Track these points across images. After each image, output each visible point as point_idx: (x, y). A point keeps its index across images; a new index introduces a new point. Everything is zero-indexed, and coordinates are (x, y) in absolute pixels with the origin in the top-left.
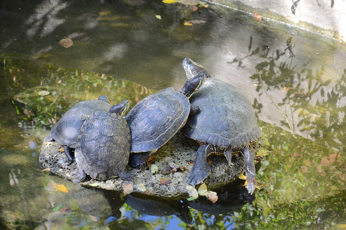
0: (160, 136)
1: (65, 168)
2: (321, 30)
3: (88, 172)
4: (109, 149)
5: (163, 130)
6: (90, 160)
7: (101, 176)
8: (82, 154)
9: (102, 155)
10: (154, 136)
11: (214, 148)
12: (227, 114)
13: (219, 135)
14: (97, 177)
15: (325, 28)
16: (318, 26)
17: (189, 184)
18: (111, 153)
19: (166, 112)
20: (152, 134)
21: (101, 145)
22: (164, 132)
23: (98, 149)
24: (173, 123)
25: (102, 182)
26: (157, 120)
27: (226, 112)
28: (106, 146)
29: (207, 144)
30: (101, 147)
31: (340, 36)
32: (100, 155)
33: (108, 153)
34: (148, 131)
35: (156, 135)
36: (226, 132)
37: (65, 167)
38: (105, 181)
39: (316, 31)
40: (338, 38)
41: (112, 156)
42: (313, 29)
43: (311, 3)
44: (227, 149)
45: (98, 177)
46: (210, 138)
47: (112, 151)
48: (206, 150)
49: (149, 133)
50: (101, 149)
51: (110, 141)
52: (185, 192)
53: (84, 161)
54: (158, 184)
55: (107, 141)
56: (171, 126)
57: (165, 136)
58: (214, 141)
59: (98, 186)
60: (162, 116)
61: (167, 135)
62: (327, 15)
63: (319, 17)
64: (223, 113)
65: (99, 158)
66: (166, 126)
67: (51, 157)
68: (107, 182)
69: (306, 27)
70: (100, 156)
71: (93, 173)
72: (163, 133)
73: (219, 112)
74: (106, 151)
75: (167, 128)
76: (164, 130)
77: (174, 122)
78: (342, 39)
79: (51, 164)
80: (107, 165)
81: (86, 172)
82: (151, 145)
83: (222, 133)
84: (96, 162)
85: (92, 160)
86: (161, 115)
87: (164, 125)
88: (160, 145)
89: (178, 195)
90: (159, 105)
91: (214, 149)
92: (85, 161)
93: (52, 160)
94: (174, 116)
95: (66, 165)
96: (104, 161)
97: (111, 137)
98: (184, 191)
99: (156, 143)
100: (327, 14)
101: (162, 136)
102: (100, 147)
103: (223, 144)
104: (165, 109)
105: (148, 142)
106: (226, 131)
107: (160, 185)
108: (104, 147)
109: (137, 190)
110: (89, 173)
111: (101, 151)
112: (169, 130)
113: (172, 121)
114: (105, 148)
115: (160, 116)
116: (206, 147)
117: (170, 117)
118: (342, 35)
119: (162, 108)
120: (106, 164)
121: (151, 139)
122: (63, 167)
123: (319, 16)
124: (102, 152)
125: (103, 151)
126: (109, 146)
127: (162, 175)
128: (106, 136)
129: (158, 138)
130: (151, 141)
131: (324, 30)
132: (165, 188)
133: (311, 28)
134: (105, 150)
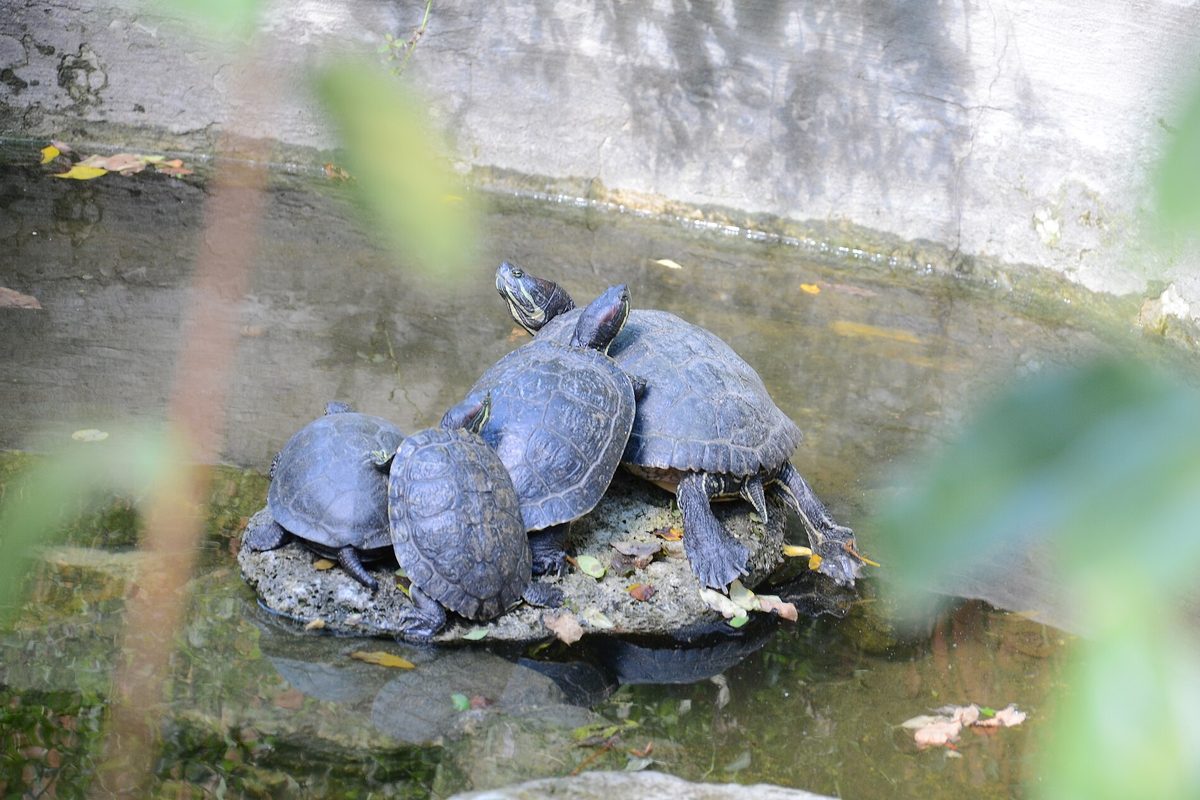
0: (591, 470)
1: (366, 610)
2: (545, 184)
3: (452, 603)
4: (496, 526)
5: (595, 453)
6: (453, 568)
7: (487, 606)
8: (421, 556)
9: (483, 546)
10: (576, 474)
11: (719, 482)
12: (723, 384)
13: (728, 442)
14: (476, 614)
15: (557, 175)
16: (532, 173)
17: (708, 587)
18: (501, 537)
19: (585, 403)
20: (569, 470)
21: (473, 520)
22: (597, 458)
23: (469, 533)
24: (612, 431)
25: (491, 625)
26: (572, 430)
27: (718, 378)
28: (485, 519)
29: (702, 472)
30: (475, 525)
31: (606, 190)
32: (477, 547)
33: (496, 538)
34: (556, 463)
35: (580, 469)
36: (741, 431)
37: (368, 607)
38: (495, 621)
39: (527, 189)
40: (602, 198)
41: (505, 544)
42: (518, 185)
43: (504, 112)
44: (753, 479)
45: (479, 611)
46: (706, 457)
47: (502, 532)
48: (704, 489)
49: (560, 469)
50: (474, 530)
51: (490, 504)
52: (704, 609)
53: (432, 573)
54: (629, 603)
55: (484, 506)
56: (610, 439)
57: (601, 469)
58: (721, 461)
59: (486, 637)
60: (579, 416)
61: (606, 465)
62: (559, 139)
63: (533, 147)
64: (711, 382)
65: (477, 557)
66: (598, 441)
67: (311, 588)
68: (502, 621)
69: (495, 181)
70: (478, 551)
71: (467, 603)
72: (595, 461)
73: (701, 381)
74: (489, 534)
75: (602, 447)
76: (597, 451)
77: (613, 426)
78: (615, 196)
79: (319, 607)
80: (500, 573)
81: (444, 605)
82: (574, 501)
83: (733, 435)
84: (470, 568)
85: (460, 565)
86: (574, 412)
87: (593, 438)
88: (597, 497)
89: (693, 618)
90: (556, 388)
91: (720, 485)
92: (435, 573)
93: (317, 595)
94: (607, 410)
95: (365, 599)
96: (489, 563)
97: (489, 493)
98: (701, 606)
99: (585, 491)
100: (560, 136)
101: (594, 470)
102: (470, 525)
103: (744, 464)
104: (579, 397)
105: (563, 493)
106: (741, 427)
107: (633, 603)
108: (482, 522)
109: (590, 625)
110: (456, 605)
111: (477, 537)
112: (607, 450)
113: (607, 426)
114: (485, 526)
115: (574, 416)
116: (701, 483)
117: (599, 416)
118: (615, 188)
119: (570, 394)
120: (496, 571)
121: (569, 483)
122: (360, 606)
123: (533, 143)
124: (481, 539)
125: (483, 534)
126: (493, 518)
127: (621, 579)
128: (477, 491)
129: (586, 477)
130: (571, 489)
131: (553, 181)
132: (651, 610)
133: (509, 181)
134: (485, 530)
